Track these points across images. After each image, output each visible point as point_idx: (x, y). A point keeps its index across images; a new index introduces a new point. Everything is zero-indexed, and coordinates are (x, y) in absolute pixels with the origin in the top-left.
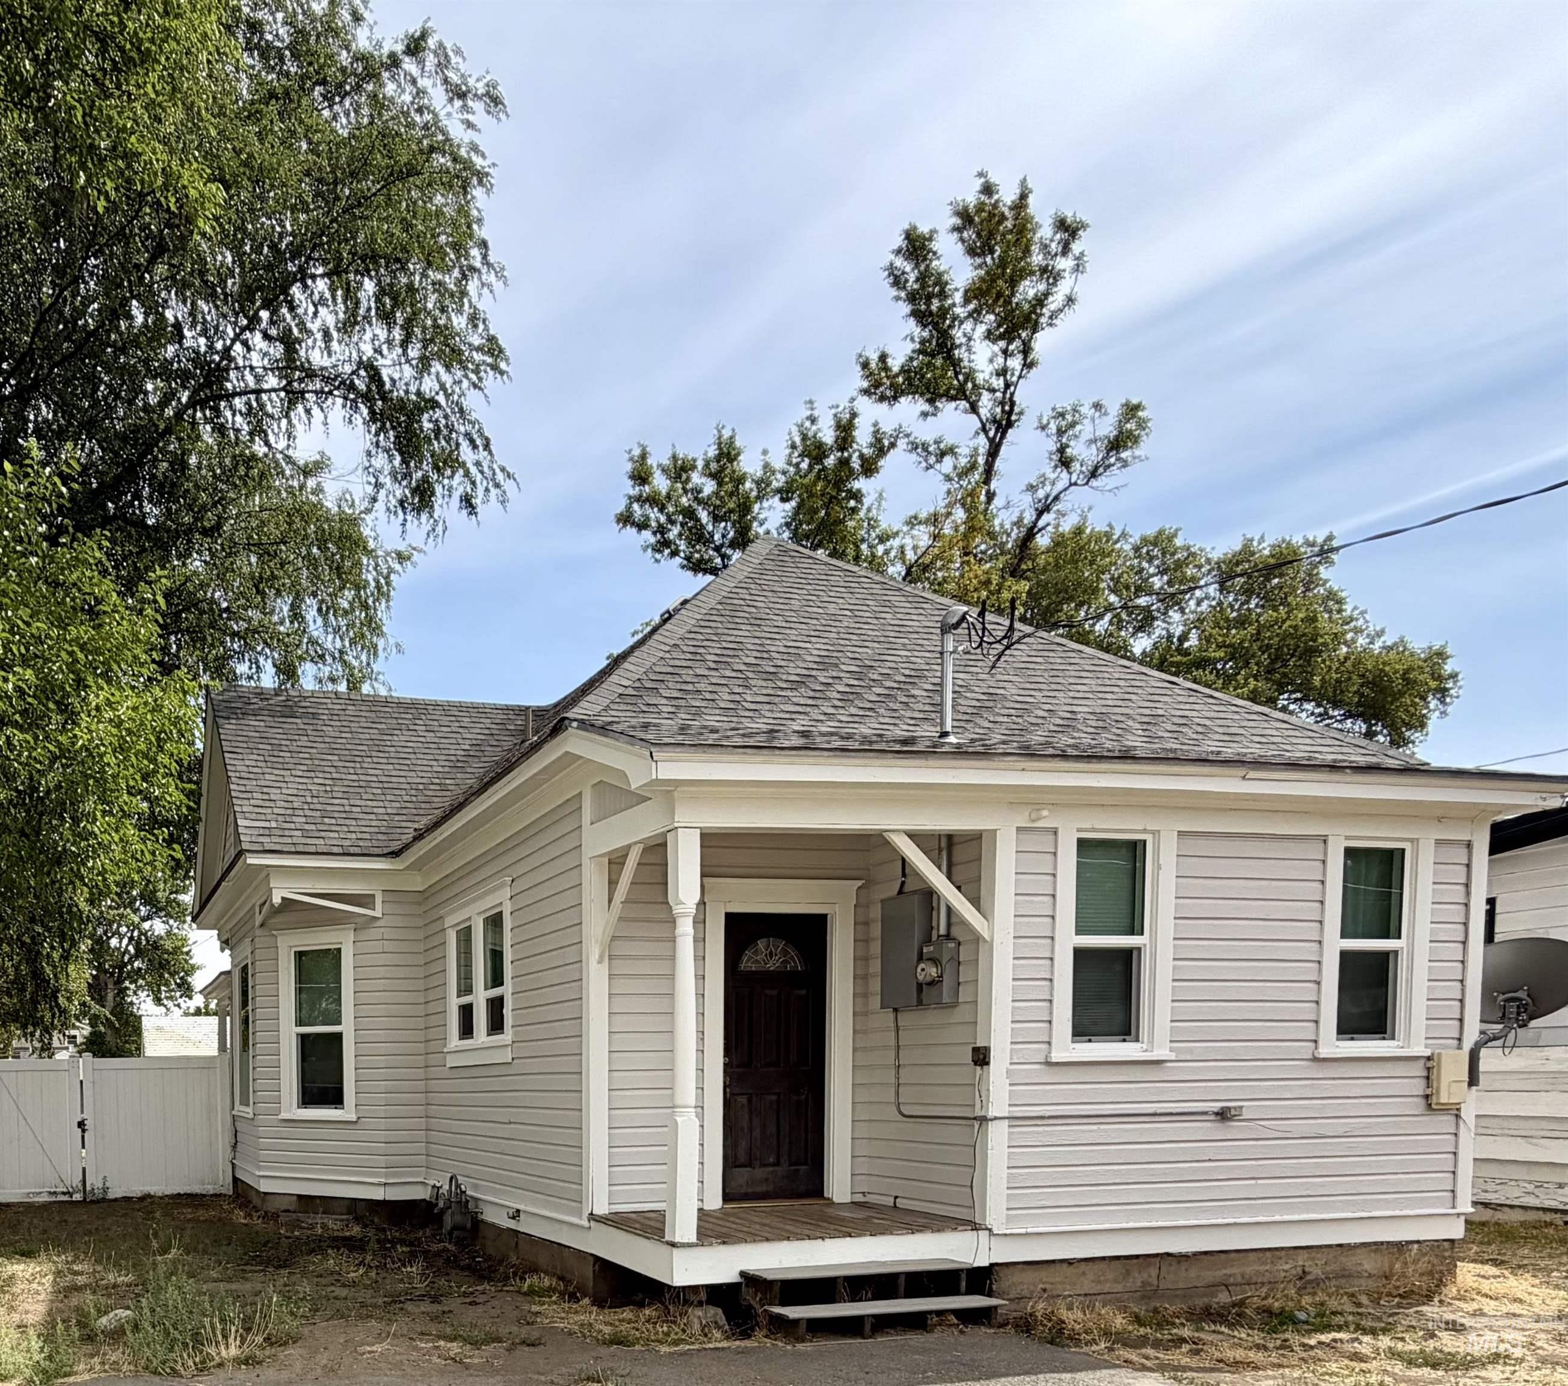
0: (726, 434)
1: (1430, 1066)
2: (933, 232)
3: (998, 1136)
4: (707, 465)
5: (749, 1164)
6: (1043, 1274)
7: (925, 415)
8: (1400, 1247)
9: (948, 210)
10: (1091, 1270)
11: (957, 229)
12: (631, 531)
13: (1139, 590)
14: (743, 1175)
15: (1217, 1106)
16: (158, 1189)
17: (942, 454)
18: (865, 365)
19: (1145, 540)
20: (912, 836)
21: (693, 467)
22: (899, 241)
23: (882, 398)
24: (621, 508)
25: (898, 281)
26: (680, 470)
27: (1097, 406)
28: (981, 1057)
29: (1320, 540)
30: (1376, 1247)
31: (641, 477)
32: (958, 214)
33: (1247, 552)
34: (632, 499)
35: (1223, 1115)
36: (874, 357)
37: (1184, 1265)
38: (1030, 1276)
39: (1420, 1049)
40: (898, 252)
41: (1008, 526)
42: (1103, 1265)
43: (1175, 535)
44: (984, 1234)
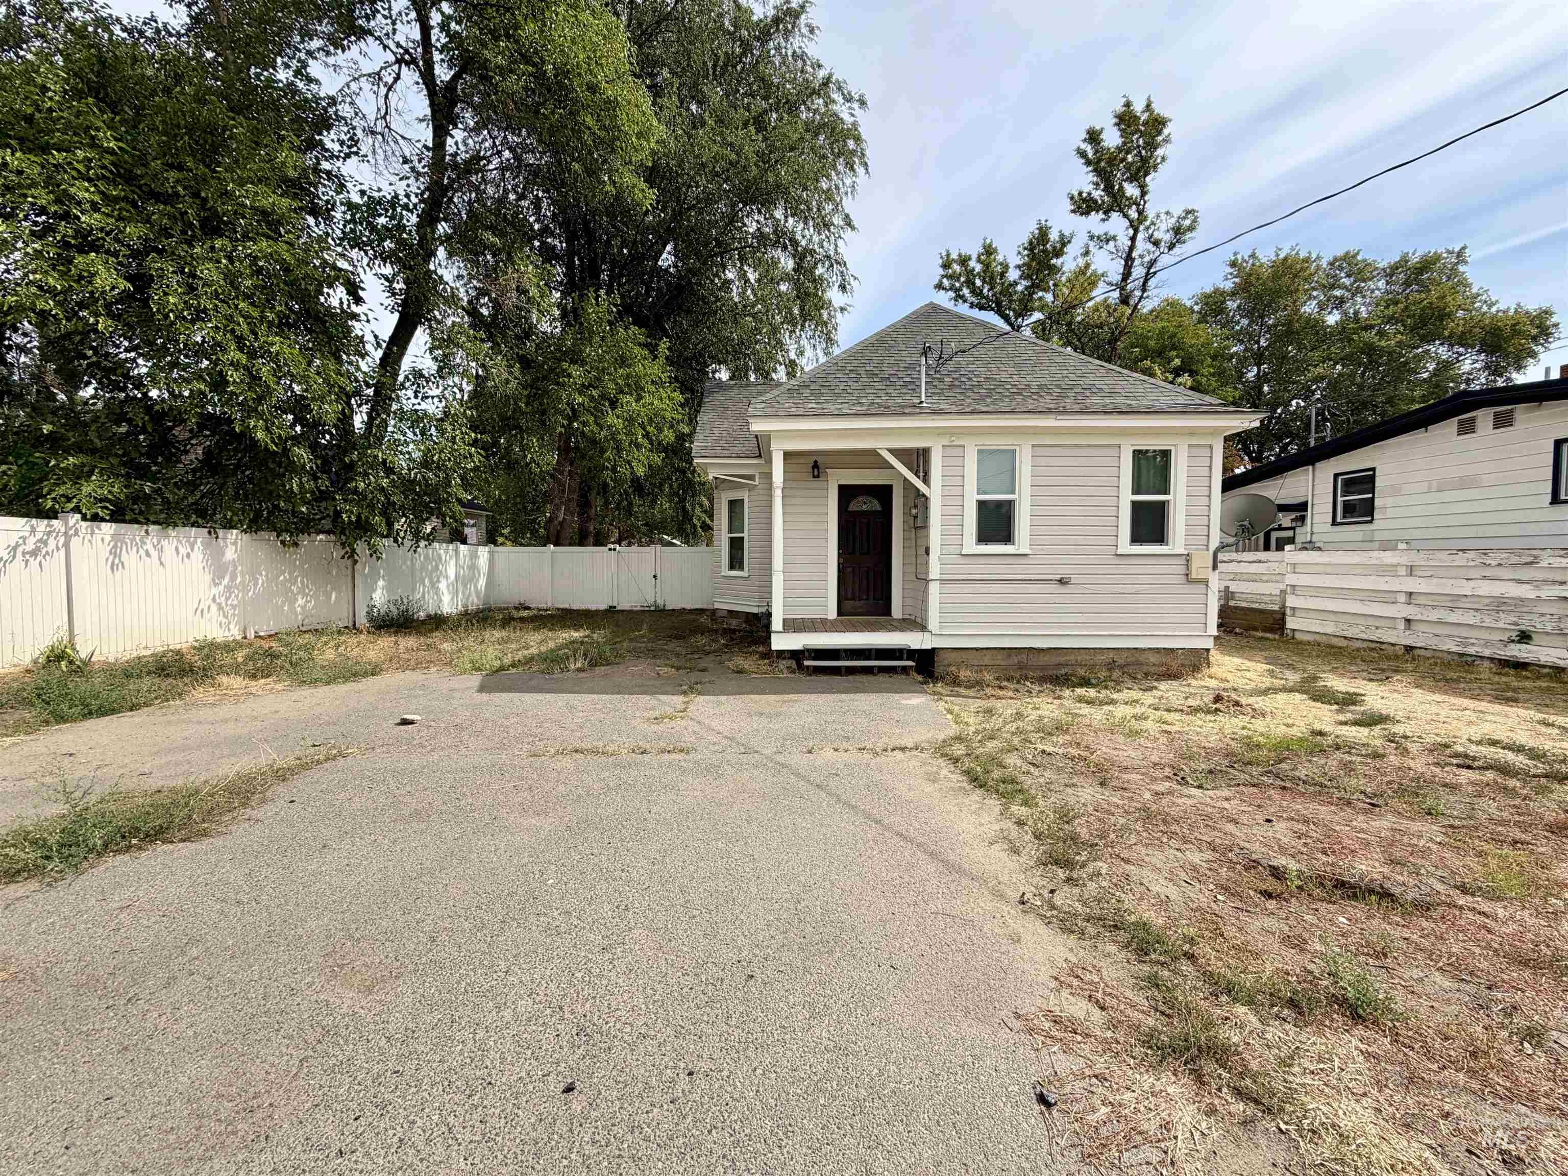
0: (988, 241)
1: (1188, 558)
2: (1102, 129)
3: (934, 589)
4: (979, 257)
5: (853, 599)
6: (964, 655)
7: (1103, 220)
8: (1172, 650)
9: (1111, 115)
10: (989, 654)
11: (1116, 124)
12: (942, 292)
13: (1333, 287)
14: (849, 604)
15: (1058, 577)
16: (688, 606)
17: (1108, 241)
18: (1072, 198)
19: (1336, 259)
20: (891, 451)
21: (970, 259)
22: (1084, 135)
23: (1082, 214)
24: (936, 282)
25: (1082, 154)
26: (964, 261)
27: (1167, 213)
28: (927, 552)
29: (1457, 250)
30: (1157, 650)
31: (946, 265)
32: (1116, 117)
33: (1404, 260)
34: (943, 276)
35: (1061, 582)
36: (1076, 194)
37: (1042, 654)
38: (954, 655)
39: (1182, 551)
40: (1085, 140)
41: (1246, 258)
42: (995, 652)
43: (1358, 253)
44: (927, 635)
